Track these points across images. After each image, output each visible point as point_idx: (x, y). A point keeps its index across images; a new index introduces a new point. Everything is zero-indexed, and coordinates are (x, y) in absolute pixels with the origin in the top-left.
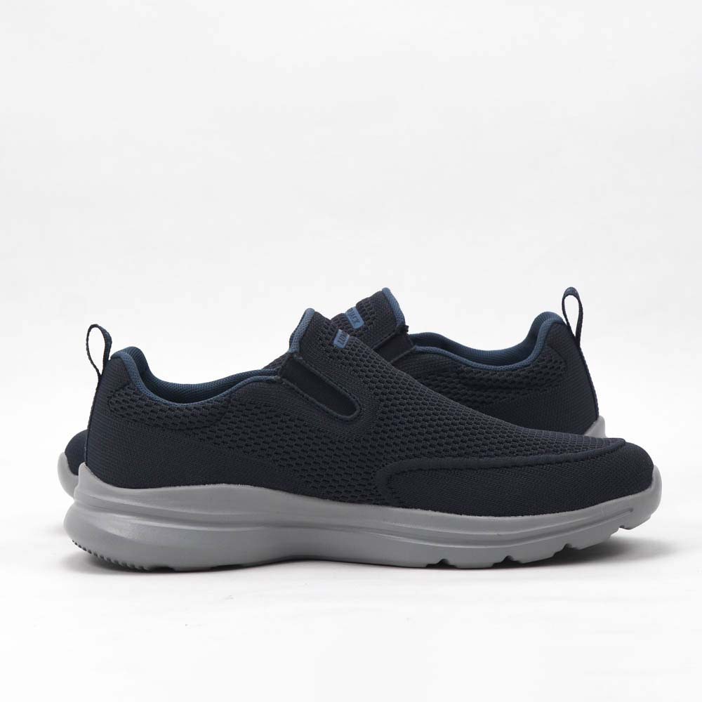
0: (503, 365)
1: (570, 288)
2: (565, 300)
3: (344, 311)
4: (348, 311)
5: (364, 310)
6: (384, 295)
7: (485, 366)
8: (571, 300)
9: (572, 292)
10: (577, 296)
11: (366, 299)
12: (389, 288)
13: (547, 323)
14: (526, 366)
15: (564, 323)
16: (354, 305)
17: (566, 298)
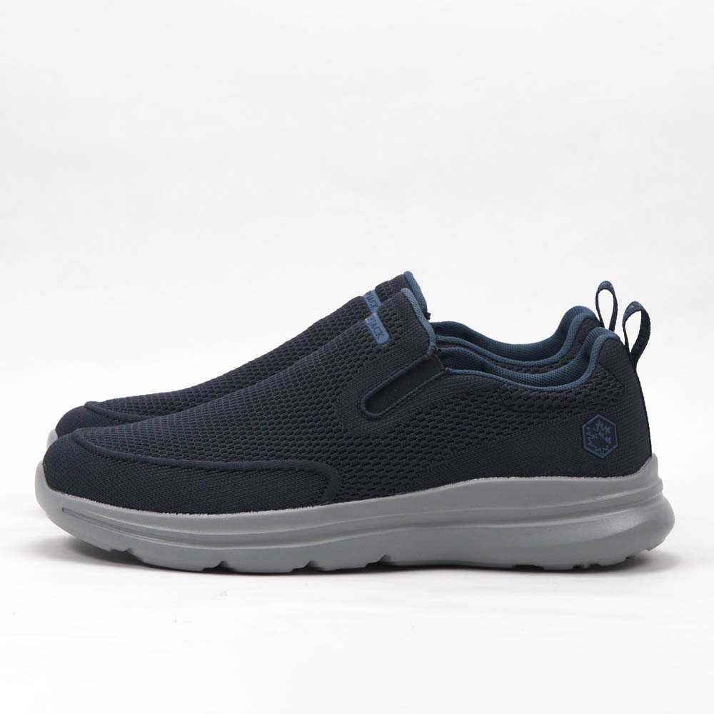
0: (530, 361)
1: (605, 282)
2: (599, 294)
3: (362, 294)
4: (367, 294)
5: (384, 294)
6: (406, 279)
7: (510, 360)
8: (605, 294)
9: (607, 286)
10: (612, 291)
11: (386, 282)
12: (411, 271)
13: (578, 318)
14: (554, 363)
15: (596, 318)
16: (373, 288)
17: (601, 292)
